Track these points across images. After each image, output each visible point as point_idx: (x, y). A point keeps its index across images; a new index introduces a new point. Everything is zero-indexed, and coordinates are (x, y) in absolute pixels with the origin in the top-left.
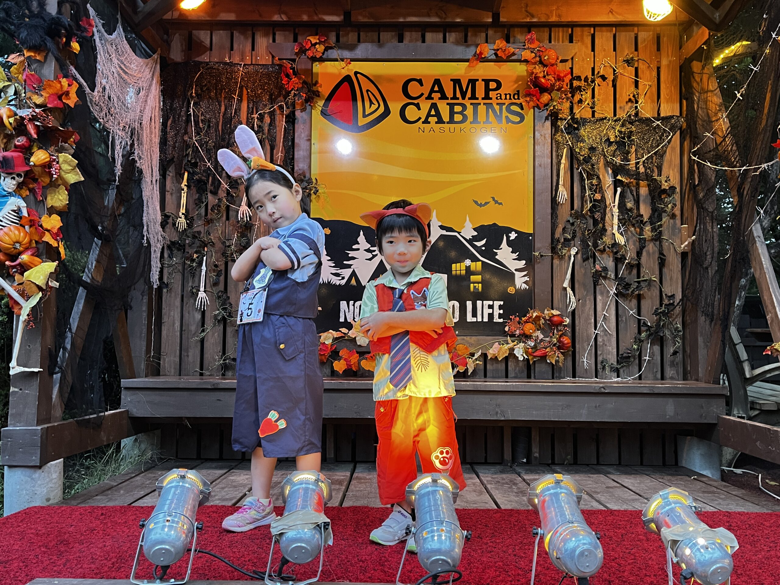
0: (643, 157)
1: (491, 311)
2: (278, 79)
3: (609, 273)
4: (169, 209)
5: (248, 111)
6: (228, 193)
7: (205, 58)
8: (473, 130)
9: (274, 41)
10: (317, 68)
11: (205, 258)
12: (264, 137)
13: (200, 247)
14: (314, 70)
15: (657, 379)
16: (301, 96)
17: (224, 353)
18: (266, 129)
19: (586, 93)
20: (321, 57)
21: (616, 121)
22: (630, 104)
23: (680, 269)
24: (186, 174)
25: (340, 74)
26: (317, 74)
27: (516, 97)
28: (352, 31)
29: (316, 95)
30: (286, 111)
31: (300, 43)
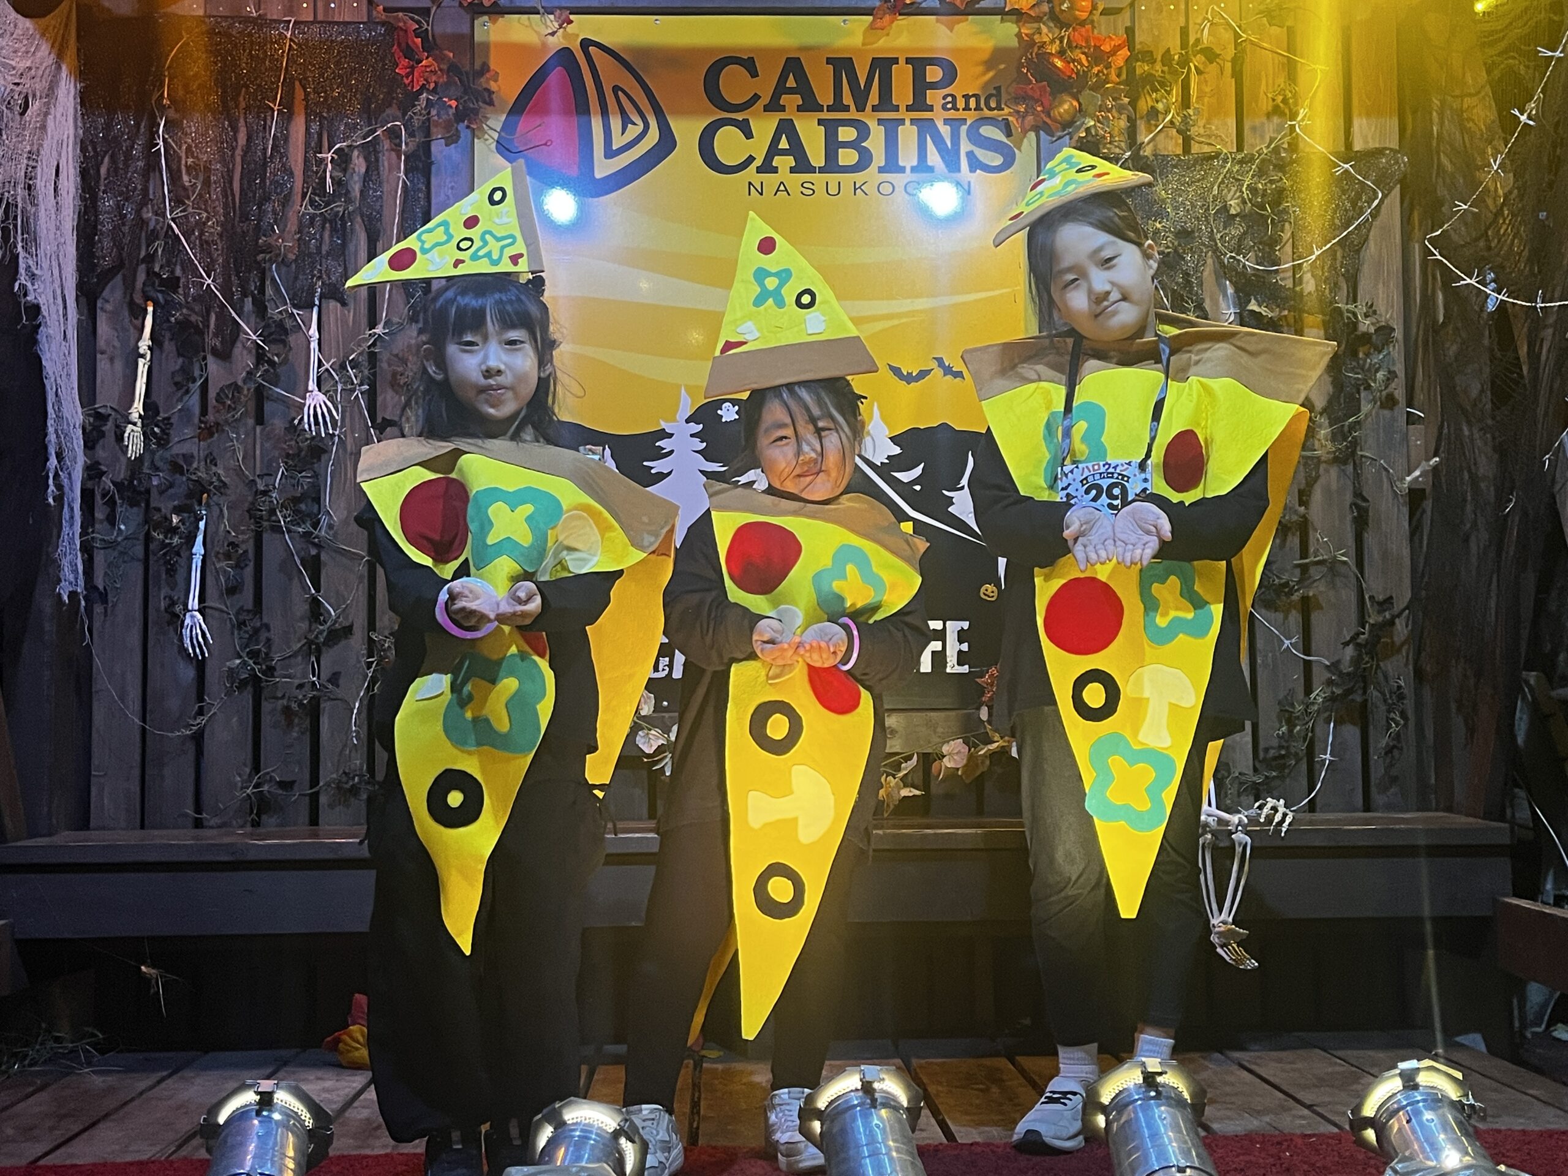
0: (1312, 253)
1: (938, 646)
2: (382, 60)
4: (106, 400)
5: (307, 145)
6: (260, 356)
7: (193, 6)
8: (886, 189)
11: (202, 524)
12: (351, 208)
13: (190, 495)
15: (1355, 810)
16: (445, 107)
17: (256, 768)
18: (356, 188)
19: (1169, 93)
20: (495, 4)
21: (1241, 162)
22: (1276, 120)
23: (1407, 532)
24: (150, 309)
26: (486, 46)
27: (993, 105)
29: (485, 102)
30: (406, 144)
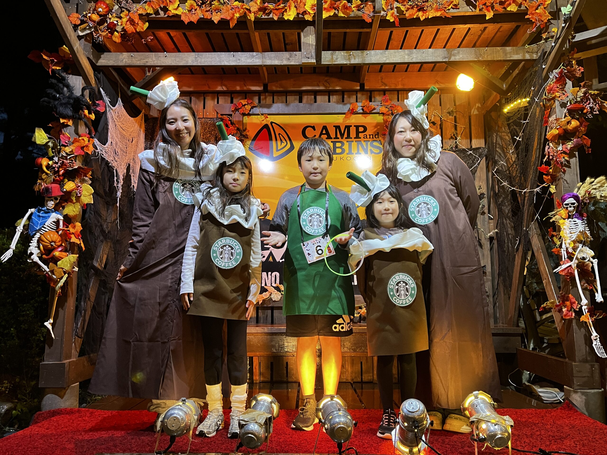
8: (349, 158)
9: (218, 103)
14: (244, 122)
20: (249, 113)
22: (452, 140)
23: (489, 249)
25: (261, 123)
26: (246, 124)
27: (377, 137)
28: (269, 96)
29: (246, 138)
31: (235, 104)
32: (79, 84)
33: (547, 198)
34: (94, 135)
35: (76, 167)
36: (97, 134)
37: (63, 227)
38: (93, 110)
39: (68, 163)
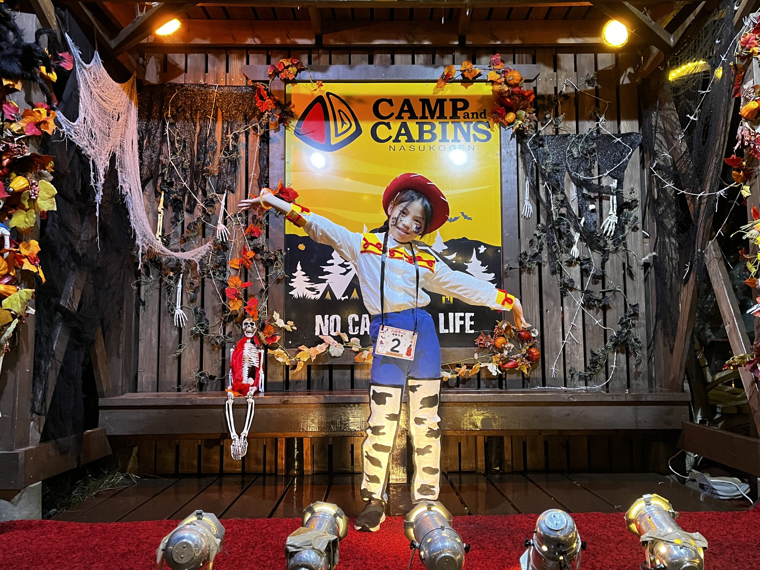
1: (462, 322)
2: (252, 100)
3: (576, 284)
5: (223, 132)
6: (204, 211)
7: (180, 80)
8: (442, 148)
9: (248, 63)
10: (290, 89)
11: (181, 275)
12: (239, 156)
13: (177, 265)
14: (287, 92)
16: (274, 117)
17: (201, 369)
18: (241, 148)
19: (550, 111)
20: (294, 79)
21: (578, 138)
22: (591, 122)
23: (643, 279)
24: (163, 194)
25: (312, 94)
26: (290, 95)
27: (483, 116)
28: (324, 53)
29: (290, 116)
30: (260, 132)
31: (274, 66)
32: (32, 26)
33: (736, 204)
34: (57, 106)
35: (28, 154)
36: (62, 105)
37: (11, 246)
38: (53, 66)
39: (15, 148)
